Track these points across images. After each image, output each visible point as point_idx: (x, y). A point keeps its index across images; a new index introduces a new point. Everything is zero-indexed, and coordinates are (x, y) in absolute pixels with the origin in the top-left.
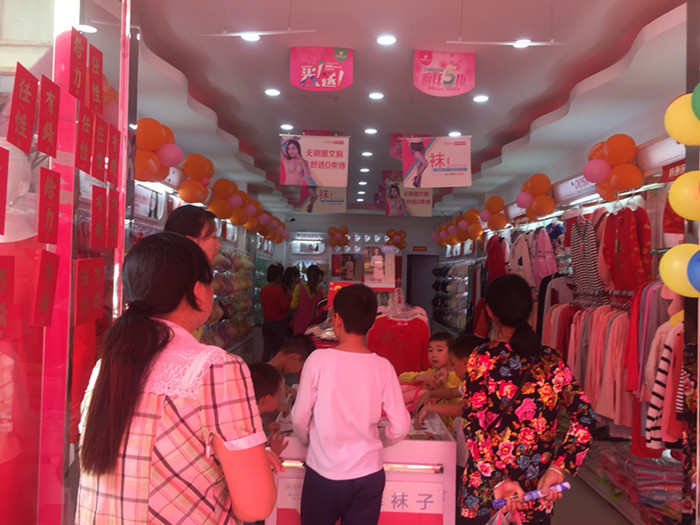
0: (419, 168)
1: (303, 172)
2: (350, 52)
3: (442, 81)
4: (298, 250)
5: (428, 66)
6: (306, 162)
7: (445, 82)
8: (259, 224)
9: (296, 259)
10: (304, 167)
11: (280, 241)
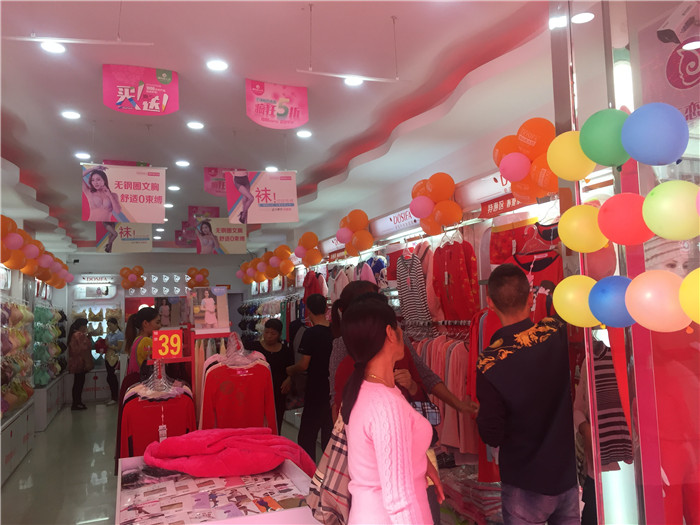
0: (244, 203)
1: (111, 206)
2: (175, 75)
3: (275, 113)
4: (83, 296)
5: (260, 97)
6: (114, 196)
7: (278, 114)
8: (40, 267)
9: (81, 306)
10: (112, 201)
11: (61, 286)
